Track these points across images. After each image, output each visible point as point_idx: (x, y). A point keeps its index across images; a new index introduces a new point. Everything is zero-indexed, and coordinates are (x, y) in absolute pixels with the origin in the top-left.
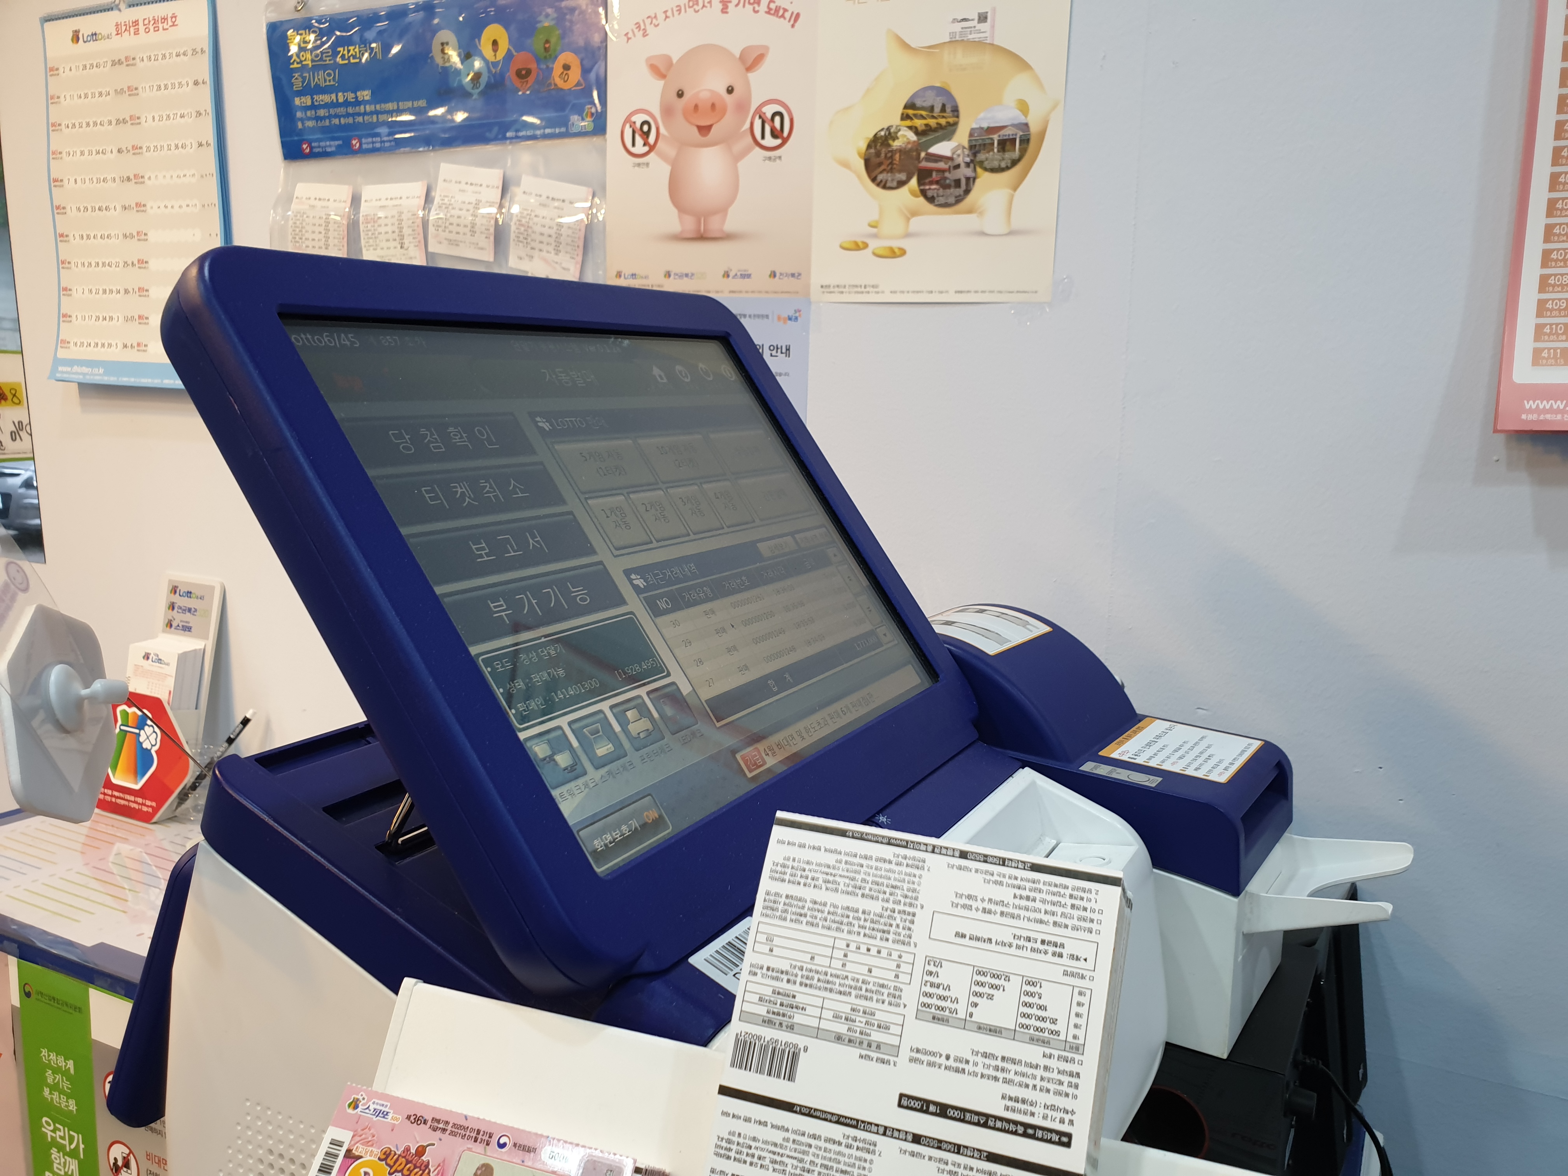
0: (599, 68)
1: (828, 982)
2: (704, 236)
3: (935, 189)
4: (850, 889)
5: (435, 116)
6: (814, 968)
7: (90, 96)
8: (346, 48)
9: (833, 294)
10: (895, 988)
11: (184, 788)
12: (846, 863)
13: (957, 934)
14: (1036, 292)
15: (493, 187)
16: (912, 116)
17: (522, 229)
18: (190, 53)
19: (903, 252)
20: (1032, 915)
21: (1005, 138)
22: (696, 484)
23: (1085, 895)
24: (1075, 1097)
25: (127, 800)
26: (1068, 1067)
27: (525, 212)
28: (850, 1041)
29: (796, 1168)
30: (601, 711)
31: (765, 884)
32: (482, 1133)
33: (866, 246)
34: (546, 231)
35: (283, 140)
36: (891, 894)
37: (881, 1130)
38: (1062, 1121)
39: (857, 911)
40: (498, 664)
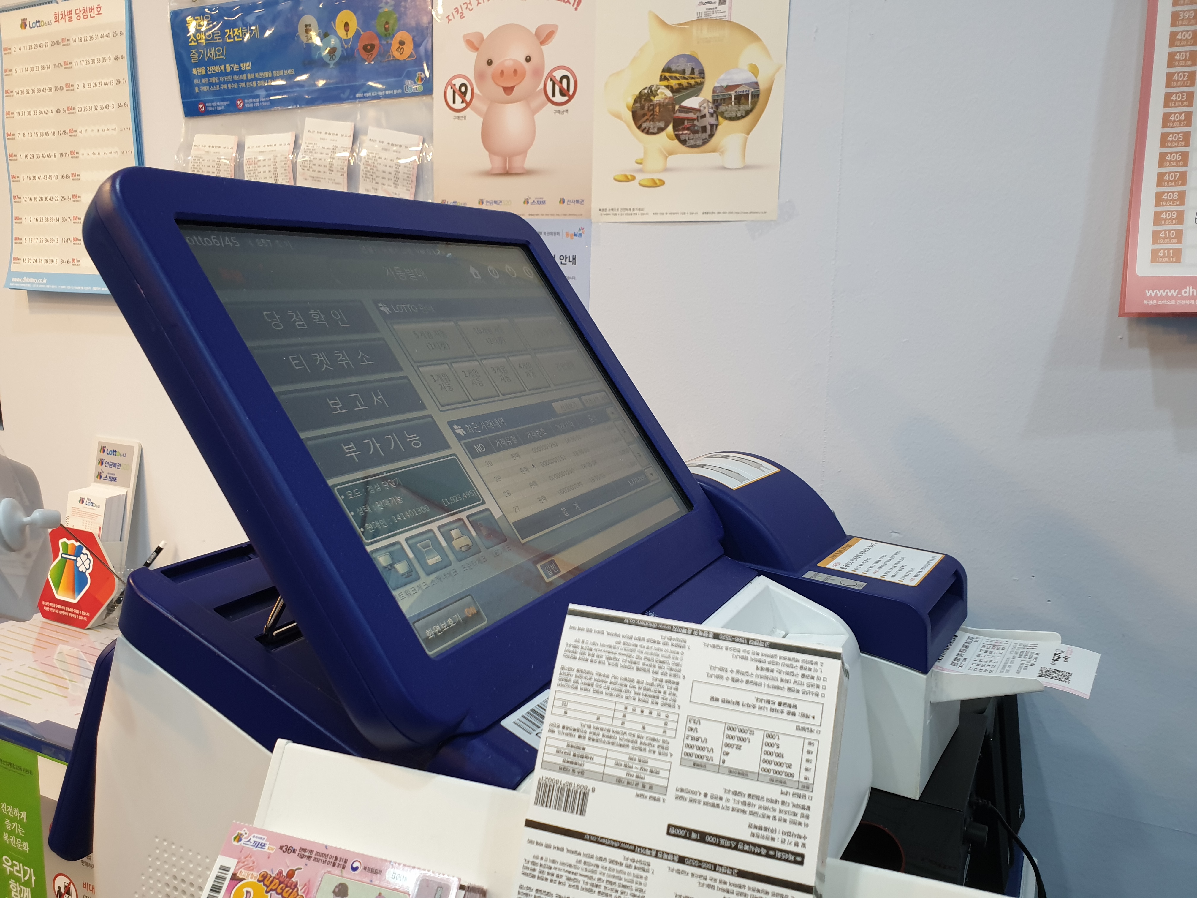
0: (426, 44)
1: (611, 737)
2: (510, 172)
3: (686, 134)
4: (627, 664)
5: (302, 81)
6: (599, 726)
7: (35, 69)
8: (232, 29)
9: (609, 216)
10: (664, 742)
11: (111, 602)
12: (624, 644)
13: (712, 699)
14: (765, 213)
15: (346, 136)
16: (668, 77)
17: (369, 168)
18: (111, 34)
19: (662, 183)
20: (771, 683)
21: (740, 94)
22: (504, 357)
23: (812, 667)
24: (807, 825)
25: (67, 611)
26: (801, 802)
27: (371, 155)
28: (628, 783)
29: (587, 883)
30: (431, 531)
31: (561, 661)
32: (339, 859)
33: (634, 178)
34: (388, 169)
35: (183, 101)
36: (659, 668)
37: (654, 853)
38: (797, 844)
39: (633, 681)
40: (349, 493)
